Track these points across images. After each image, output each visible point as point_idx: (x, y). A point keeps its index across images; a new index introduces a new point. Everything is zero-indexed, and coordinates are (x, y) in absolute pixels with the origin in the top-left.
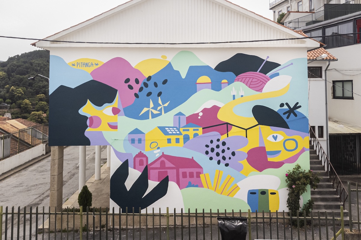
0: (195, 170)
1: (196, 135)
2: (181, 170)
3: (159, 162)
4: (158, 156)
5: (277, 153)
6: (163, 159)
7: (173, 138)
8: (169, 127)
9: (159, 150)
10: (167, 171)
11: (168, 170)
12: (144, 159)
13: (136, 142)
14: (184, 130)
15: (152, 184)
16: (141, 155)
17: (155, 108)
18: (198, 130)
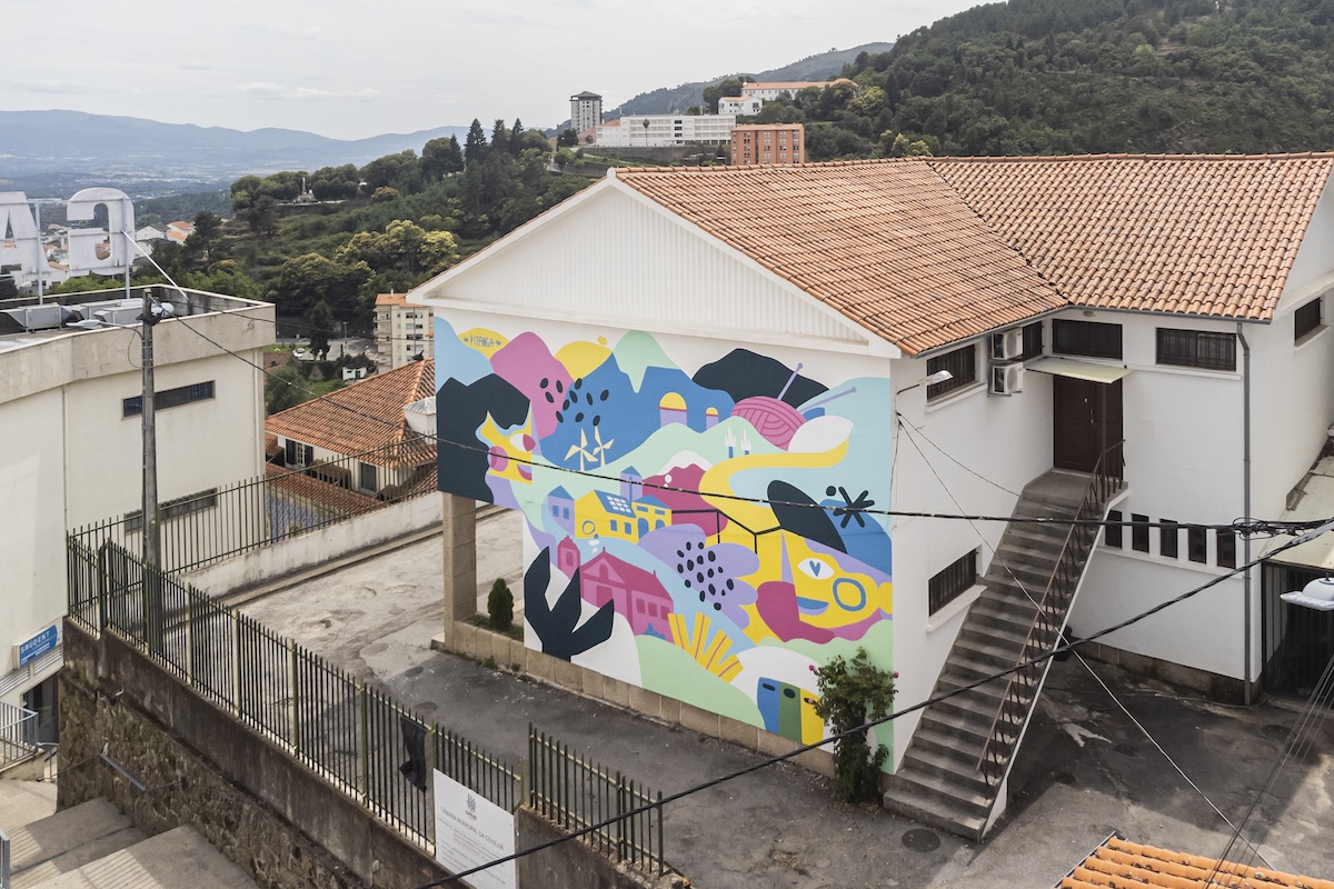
0: (659, 602)
1: (660, 524)
2: (636, 595)
3: (597, 565)
4: (596, 552)
5: (818, 606)
6: (603, 561)
7: (621, 520)
8: (614, 496)
9: (597, 542)
10: (610, 590)
11: (614, 589)
12: (574, 553)
13: (561, 514)
14: (639, 508)
15: (589, 610)
16: (567, 543)
17: (590, 449)
18: (663, 513)
